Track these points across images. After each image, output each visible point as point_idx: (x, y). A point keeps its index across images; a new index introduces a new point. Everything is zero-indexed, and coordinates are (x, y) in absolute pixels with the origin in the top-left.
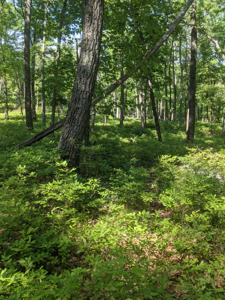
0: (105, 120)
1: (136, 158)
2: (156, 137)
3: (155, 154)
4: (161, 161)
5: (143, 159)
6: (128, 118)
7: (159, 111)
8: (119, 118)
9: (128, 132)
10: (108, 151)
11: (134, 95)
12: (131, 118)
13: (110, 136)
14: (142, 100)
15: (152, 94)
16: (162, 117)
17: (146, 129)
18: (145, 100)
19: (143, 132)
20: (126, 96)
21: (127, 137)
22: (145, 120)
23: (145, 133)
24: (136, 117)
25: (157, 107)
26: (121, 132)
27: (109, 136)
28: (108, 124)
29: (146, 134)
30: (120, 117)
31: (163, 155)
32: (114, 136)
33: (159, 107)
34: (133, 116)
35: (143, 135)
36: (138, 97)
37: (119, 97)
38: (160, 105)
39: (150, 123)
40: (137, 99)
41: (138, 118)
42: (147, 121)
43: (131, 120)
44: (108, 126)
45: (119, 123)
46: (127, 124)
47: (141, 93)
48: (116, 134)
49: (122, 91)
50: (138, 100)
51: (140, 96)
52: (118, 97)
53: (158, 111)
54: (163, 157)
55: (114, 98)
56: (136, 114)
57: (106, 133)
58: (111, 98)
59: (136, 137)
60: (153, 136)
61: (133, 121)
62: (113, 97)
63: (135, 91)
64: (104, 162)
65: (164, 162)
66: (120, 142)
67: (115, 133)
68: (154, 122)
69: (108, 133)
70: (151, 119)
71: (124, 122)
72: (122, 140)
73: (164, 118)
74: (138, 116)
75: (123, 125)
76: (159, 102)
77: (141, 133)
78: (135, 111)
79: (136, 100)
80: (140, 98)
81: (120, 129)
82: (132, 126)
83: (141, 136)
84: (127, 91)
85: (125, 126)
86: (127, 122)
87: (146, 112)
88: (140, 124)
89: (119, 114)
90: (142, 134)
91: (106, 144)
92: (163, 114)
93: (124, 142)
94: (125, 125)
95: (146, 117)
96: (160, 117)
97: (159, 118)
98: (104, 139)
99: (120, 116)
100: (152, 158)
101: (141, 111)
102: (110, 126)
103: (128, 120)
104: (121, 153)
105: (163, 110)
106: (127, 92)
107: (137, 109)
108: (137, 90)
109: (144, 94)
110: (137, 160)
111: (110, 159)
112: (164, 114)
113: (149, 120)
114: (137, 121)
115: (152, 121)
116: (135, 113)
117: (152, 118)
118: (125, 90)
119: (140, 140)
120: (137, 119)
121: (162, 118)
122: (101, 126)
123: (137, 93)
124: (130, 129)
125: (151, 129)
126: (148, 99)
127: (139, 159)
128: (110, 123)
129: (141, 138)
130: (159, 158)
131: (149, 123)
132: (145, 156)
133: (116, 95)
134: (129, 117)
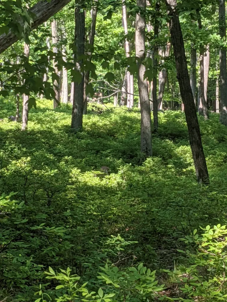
0: (24, 112)
1: (122, 236)
2: (189, 168)
3: (185, 224)
4: (204, 245)
5: (146, 239)
6: (99, 105)
7: (198, 85)
8: (67, 106)
9: (98, 152)
10: (31, 212)
11: (118, 31)
12: (109, 106)
13: (39, 162)
14: (146, 47)
15: (176, 29)
16: (210, 104)
17: (158, 140)
18: (155, 49)
19: (148, 153)
20: (94, 33)
21: (96, 168)
22: (156, 114)
23: (155, 155)
24: (126, 104)
25: (195, 71)
26: (75, 151)
27: (37, 163)
28: (32, 126)
29: (156, 159)
30: (71, 104)
31: (208, 227)
32: (52, 164)
33: (199, 72)
34: (115, 100)
35: (149, 162)
36: (131, 37)
37: (69, 37)
38: (202, 63)
39: (172, 122)
40: (127, 43)
41: (130, 105)
42: (161, 115)
43: (110, 112)
44: (33, 133)
45: (68, 121)
46: (94, 124)
47: (141, 24)
48: (59, 156)
49: (80, 18)
50: (133, 47)
51: (137, 33)
52: (66, 36)
53: (195, 83)
54: (209, 232)
55: (54, 41)
56: (127, 93)
57: (25, 154)
58: (42, 39)
59: (125, 168)
60: (180, 165)
61: (114, 117)
62: (50, 35)
63: (122, 19)
64: (18, 248)
65: (212, 248)
66: (73, 183)
67: (55, 155)
68: (182, 121)
69: (31, 154)
70: (174, 109)
71: (85, 119)
72: (80, 178)
73: (217, 107)
74: (131, 98)
75: (82, 129)
76: (198, 54)
77: (143, 154)
78: (122, 84)
79: (124, 46)
80: (139, 42)
81: (72, 142)
82: (111, 133)
83: (140, 163)
84: (95, 16)
85: (88, 132)
86: (95, 119)
87: (159, 87)
88: (139, 125)
89: (69, 92)
90: (144, 159)
91: (26, 190)
92: (211, 92)
93: (85, 184)
94: (88, 128)
95: (156, 102)
96: (204, 103)
97: (201, 106)
98: (17, 173)
99: (72, 98)
100: (175, 235)
101: (140, 83)
102: (41, 132)
103: (100, 113)
104: (74, 219)
105: (211, 82)
106: (94, 20)
107: (129, 78)
108: (128, 14)
109: (150, 29)
110: (127, 243)
111: (37, 241)
112: (217, 94)
113: (168, 111)
114: (128, 115)
115: (177, 116)
116: (123, 90)
117: (176, 106)
118: (89, 15)
119: (138, 178)
120: (130, 111)
121: (208, 108)
122: (10, 131)
123: (130, 25)
124: (105, 142)
125: (175, 142)
126: (164, 44)
127: (133, 240)
128: (40, 121)
129: (141, 173)
130: (196, 237)
131: (168, 123)
132: (155, 230)
133: (59, 30)
134: (102, 101)
